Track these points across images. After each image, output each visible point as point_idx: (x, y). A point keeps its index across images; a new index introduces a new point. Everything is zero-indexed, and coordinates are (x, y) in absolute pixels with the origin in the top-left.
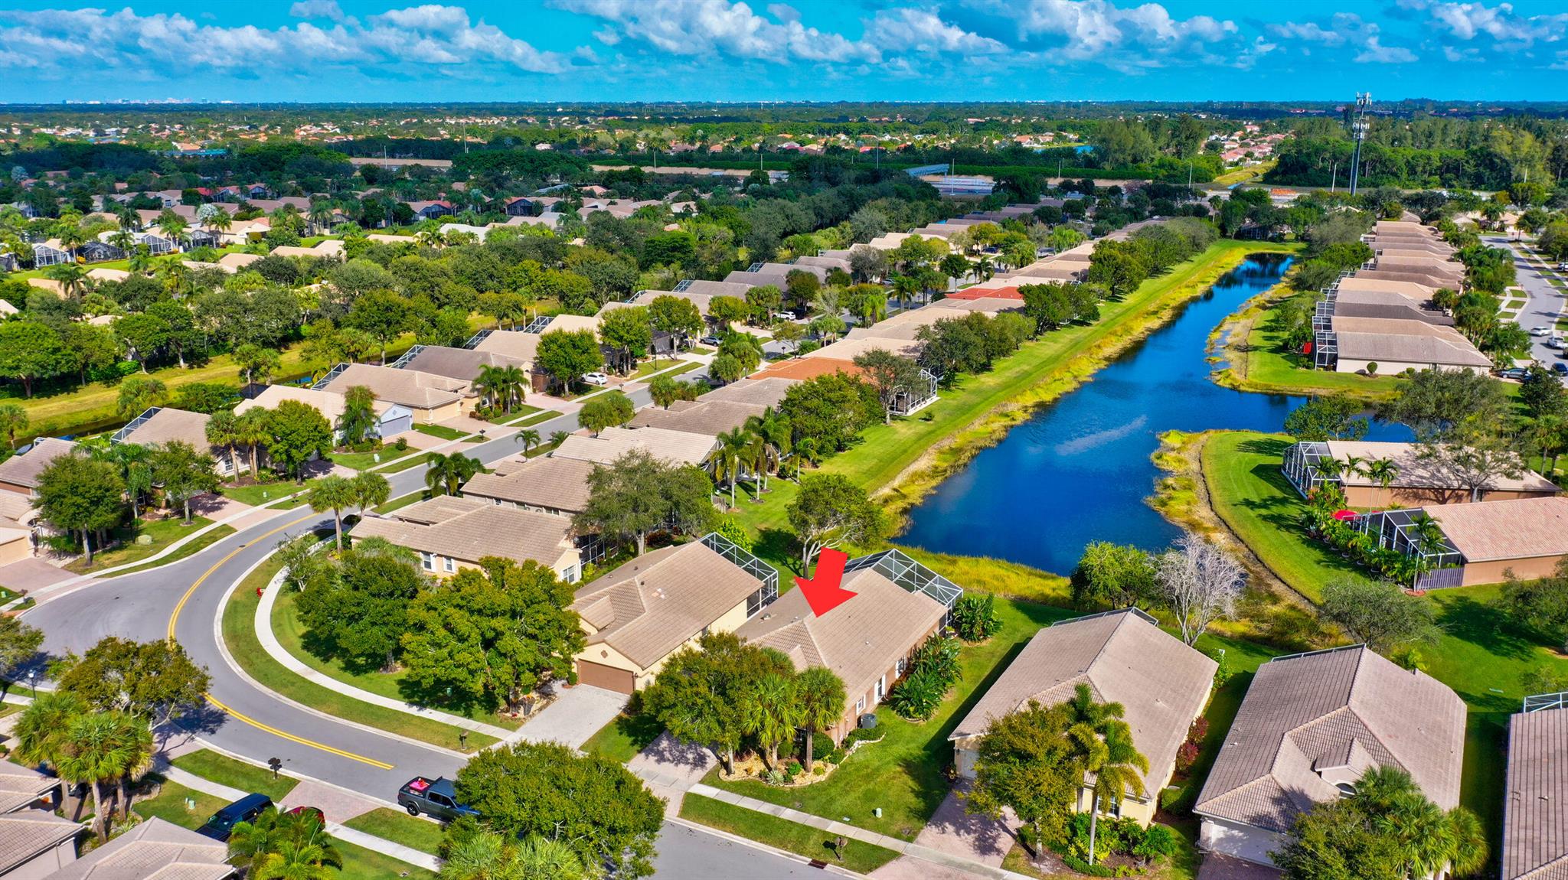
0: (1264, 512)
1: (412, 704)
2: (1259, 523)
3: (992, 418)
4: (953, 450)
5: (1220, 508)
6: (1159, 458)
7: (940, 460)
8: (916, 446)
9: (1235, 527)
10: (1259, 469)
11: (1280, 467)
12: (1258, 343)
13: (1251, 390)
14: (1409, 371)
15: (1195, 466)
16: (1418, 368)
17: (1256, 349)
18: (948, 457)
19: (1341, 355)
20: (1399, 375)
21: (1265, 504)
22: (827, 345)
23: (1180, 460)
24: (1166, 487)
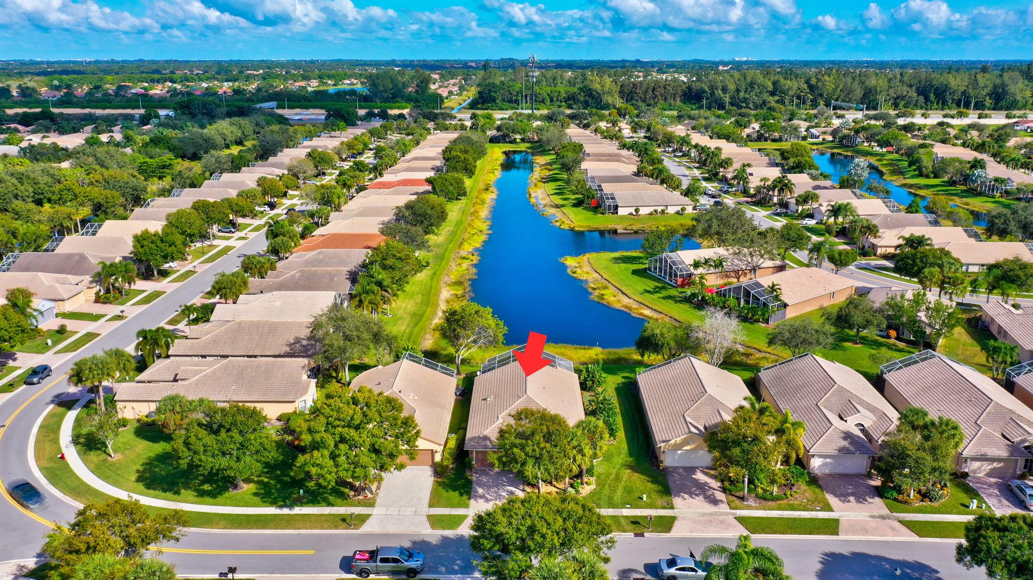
0: (659, 295)
1: (281, 507)
2: (662, 301)
3: (459, 261)
4: (454, 283)
5: (633, 297)
6: (574, 273)
7: (453, 290)
8: (434, 283)
9: (650, 306)
10: (635, 272)
11: (645, 269)
12: (561, 202)
13: (582, 229)
14: (656, 211)
15: (596, 275)
16: (659, 209)
17: (563, 206)
18: (457, 287)
19: (619, 205)
20: (651, 214)
21: (656, 290)
22: (322, 225)
23: (587, 273)
24: (594, 289)
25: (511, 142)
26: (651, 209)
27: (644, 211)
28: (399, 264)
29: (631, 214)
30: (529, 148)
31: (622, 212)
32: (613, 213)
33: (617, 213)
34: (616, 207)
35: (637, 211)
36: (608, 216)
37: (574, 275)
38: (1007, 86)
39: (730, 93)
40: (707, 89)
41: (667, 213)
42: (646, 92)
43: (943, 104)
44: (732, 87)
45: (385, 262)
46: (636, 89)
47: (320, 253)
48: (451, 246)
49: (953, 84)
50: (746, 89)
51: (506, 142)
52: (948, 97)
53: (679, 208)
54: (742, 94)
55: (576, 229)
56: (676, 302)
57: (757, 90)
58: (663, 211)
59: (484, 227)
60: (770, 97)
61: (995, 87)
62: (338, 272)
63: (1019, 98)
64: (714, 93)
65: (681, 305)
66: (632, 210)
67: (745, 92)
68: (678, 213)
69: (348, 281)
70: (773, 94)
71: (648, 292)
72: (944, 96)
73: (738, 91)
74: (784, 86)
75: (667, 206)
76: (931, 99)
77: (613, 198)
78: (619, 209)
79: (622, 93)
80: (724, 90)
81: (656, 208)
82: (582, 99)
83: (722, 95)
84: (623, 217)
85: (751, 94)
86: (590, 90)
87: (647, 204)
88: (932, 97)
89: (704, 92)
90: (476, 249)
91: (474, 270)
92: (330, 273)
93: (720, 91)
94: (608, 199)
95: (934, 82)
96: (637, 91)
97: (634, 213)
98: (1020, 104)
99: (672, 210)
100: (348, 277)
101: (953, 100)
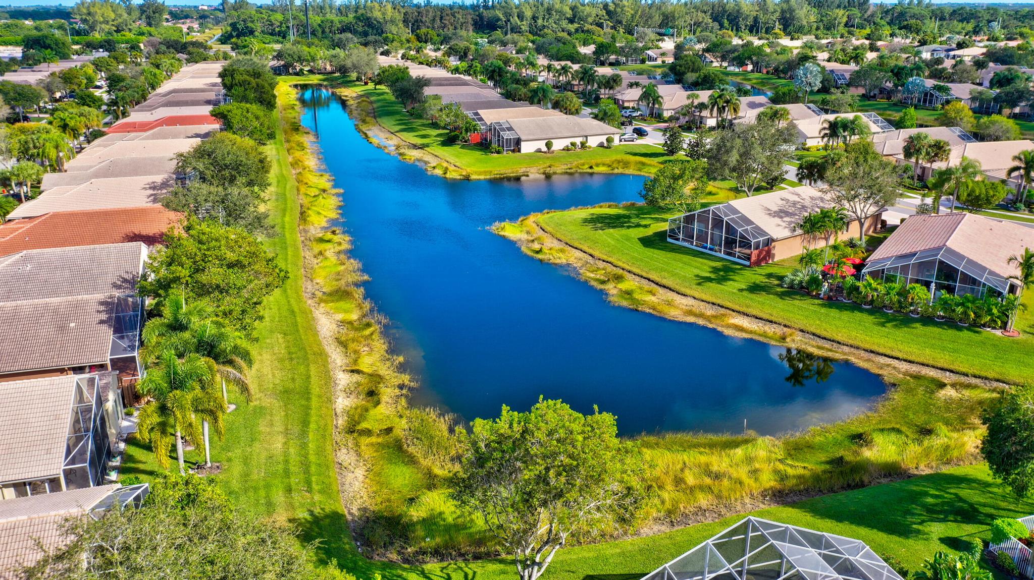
3: (317, 248)
4: (331, 294)
5: (688, 292)
6: (537, 252)
7: (338, 310)
8: (293, 301)
9: (737, 308)
10: (647, 242)
11: (662, 236)
12: (419, 141)
13: (482, 177)
14: (573, 144)
15: (578, 254)
16: (578, 141)
17: (427, 146)
18: (342, 304)
19: (523, 138)
20: (567, 149)
21: (723, 275)
22: (28, 198)
23: (562, 251)
24: (603, 282)
25: (297, 74)
26: (566, 142)
27: (558, 145)
28: (234, 277)
29: (539, 151)
30: (324, 80)
31: (527, 148)
32: (513, 151)
33: (519, 151)
34: (518, 142)
35: (549, 145)
36: (507, 156)
37: (540, 256)
38: (794, 11)
39: (527, 20)
40: (501, 16)
41: (590, 147)
42: (434, 20)
43: (737, 30)
44: (528, 13)
45: (203, 278)
46: (422, 16)
47: (25, 260)
48: (287, 219)
49: (746, 9)
50: (544, 15)
51: (290, 74)
52: (742, 24)
53: (603, 139)
54: (540, 22)
55: (473, 177)
56: (782, 295)
57: (555, 16)
58: (583, 145)
59: (324, 182)
60: (570, 25)
61: (783, 12)
62: (77, 306)
63: (805, 23)
64: (509, 20)
65: (796, 302)
66: (542, 145)
67: (543, 19)
68: (601, 145)
69: (104, 327)
70: (571, 21)
71: (709, 279)
72: (737, 23)
73: (534, 18)
74: (583, 12)
75: (586, 137)
76: (725, 25)
77: (510, 129)
78: (522, 144)
79: (406, 21)
80: (521, 17)
81: (572, 140)
82: (360, 29)
83: (519, 23)
84: (529, 156)
85: (550, 21)
86: (368, 19)
87: (559, 135)
88: (726, 22)
89: (499, 19)
90: (333, 222)
91: (354, 264)
92: (56, 311)
93: (516, 18)
94: (503, 130)
95: (727, 8)
96: (424, 20)
97: (544, 149)
98: (806, 30)
99: (593, 142)
100: (104, 317)
101: (746, 26)
